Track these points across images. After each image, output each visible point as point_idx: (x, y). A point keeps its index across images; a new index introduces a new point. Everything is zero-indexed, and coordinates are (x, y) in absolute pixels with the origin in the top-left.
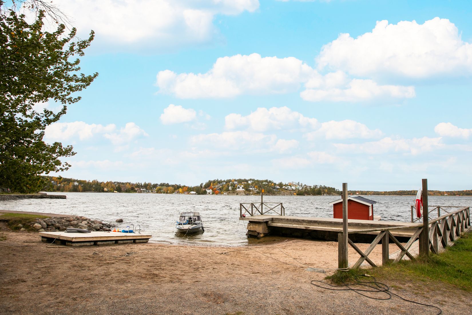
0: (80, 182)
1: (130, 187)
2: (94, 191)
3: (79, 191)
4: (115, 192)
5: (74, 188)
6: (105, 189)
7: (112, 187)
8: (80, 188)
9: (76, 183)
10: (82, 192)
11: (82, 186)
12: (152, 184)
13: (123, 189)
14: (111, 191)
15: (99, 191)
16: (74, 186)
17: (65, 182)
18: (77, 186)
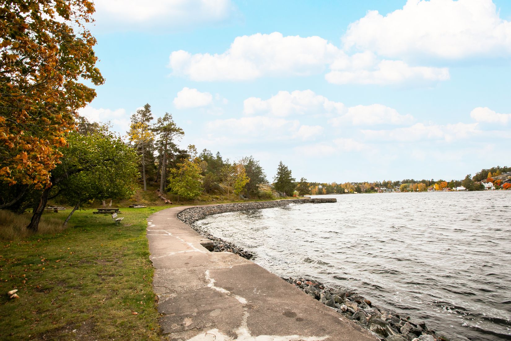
0: (323, 185)
1: (370, 187)
2: (335, 193)
3: (324, 194)
4: (355, 192)
5: (319, 191)
6: (346, 191)
7: (352, 188)
8: (324, 190)
9: (320, 187)
10: (326, 194)
11: (326, 189)
12: (393, 182)
13: (362, 190)
14: (351, 192)
15: (341, 193)
16: (319, 189)
17: (311, 186)
18: (322, 189)
